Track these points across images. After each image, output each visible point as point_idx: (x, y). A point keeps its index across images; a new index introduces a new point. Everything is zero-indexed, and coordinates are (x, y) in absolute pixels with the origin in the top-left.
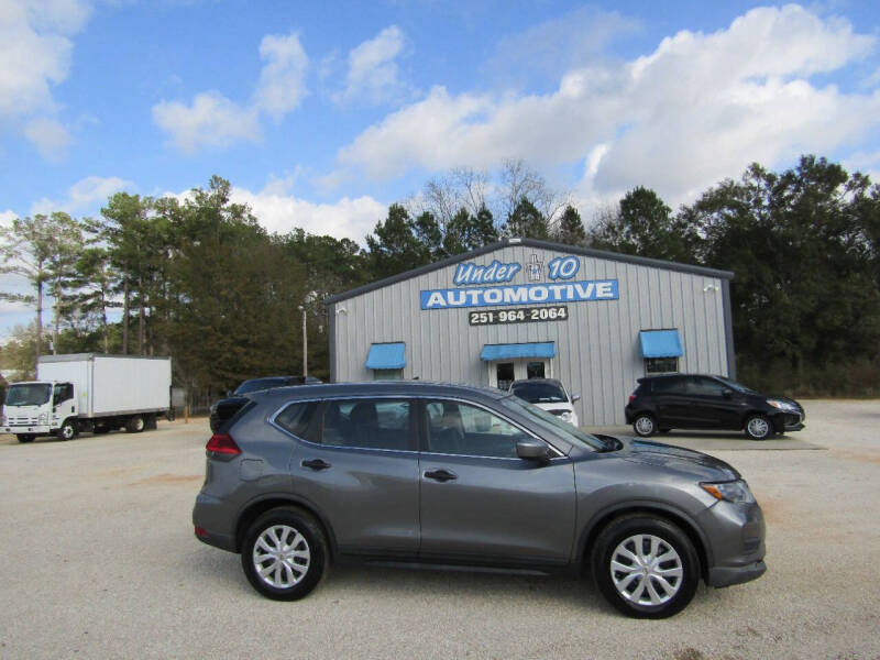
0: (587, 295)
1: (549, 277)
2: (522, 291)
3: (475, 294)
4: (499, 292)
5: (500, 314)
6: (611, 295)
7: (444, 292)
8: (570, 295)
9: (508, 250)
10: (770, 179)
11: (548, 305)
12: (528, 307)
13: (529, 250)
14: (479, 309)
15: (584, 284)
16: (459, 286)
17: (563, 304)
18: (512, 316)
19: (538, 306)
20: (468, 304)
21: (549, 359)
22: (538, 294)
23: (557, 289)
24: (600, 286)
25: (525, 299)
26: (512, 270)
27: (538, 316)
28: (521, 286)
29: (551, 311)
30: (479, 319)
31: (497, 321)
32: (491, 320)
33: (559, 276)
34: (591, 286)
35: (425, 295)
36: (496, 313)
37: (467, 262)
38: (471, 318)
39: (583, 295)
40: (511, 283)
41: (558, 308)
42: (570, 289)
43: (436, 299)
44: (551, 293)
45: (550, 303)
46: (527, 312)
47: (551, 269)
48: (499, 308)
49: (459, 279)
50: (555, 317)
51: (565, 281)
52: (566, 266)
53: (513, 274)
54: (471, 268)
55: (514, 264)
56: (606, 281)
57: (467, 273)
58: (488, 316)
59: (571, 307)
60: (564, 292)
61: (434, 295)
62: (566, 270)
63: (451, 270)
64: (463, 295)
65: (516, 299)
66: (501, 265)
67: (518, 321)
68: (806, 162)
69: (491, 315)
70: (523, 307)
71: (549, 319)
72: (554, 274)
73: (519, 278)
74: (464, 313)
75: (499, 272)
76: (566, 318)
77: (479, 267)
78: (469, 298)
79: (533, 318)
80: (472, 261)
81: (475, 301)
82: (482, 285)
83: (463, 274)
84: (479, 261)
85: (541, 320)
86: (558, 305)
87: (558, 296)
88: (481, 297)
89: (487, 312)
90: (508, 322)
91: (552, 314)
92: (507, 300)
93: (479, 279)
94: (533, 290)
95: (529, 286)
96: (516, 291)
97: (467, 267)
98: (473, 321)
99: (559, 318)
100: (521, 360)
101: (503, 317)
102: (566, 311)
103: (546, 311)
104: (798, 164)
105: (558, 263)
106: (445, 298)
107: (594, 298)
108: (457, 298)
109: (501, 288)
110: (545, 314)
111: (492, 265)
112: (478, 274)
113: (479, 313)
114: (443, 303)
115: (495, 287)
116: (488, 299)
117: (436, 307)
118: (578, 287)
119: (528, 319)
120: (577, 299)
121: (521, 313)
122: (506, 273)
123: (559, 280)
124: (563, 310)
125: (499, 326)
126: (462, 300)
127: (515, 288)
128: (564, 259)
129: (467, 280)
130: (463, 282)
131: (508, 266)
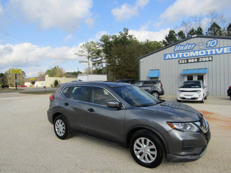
0: (220, 52)
1: (206, 47)
2: (197, 53)
3: (181, 54)
4: (188, 53)
5: (189, 60)
6: (230, 52)
7: (171, 54)
8: (214, 53)
9: (191, 39)
11: (205, 56)
12: (198, 57)
13: (199, 39)
14: (182, 59)
15: (219, 49)
16: (176, 52)
17: (211, 56)
18: (193, 61)
19: (202, 57)
20: (178, 57)
21: (205, 74)
22: (202, 53)
23: (209, 51)
24: (225, 49)
25: (197, 55)
26: (193, 46)
27: (202, 60)
28: (196, 51)
29: (206, 58)
30: (182, 62)
31: (187, 62)
32: (186, 62)
33: (210, 46)
34: (222, 49)
35: (165, 55)
36: (187, 60)
37: (178, 44)
38: (179, 62)
39: (218, 52)
40: (192, 50)
41: (209, 57)
42: (214, 50)
43: (169, 56)
44: (207, 52)
45: (206, 56)
46: (198, 59)
47: (207, 44)
48: (188, 58)
49: (176, 50)
50: (208, 60)
51: (212, 48)
53: (194, 47)
54: (180, 46)
55: (194, 44)
56: (228, 47)
57: (178, 48)
58: (185, 61)
59: (214, 56)
60: (211, 52)
61: (168, 55)
62: (213, 44)
63: (173, 47)
64: (177, 55)
65: (194, 55)
66: (189, 44)
67: (195, 62)
69: (186, 60)
70: (197, 57)
71: (205, 61)
72: (208, 46)
74: (178, 60)
75: (189, 47)
76: (212, 60)
77: (182, 46)
78: (179, 55)
79: (200, 61)
80: (180, 44)
81: (181, 56)
82: (183, 51)
83: (177, 48)
84: (182, 44)
85: (203, 61)
86: (209, 56)
87: (209, 53)
88: (183, 55)
89: (185, 59)
90: (191, 62)
91: (207, 59)
92: (191, 55)
94: (200, 52)
95: (199, 51)
96: (194, 53)
97: (178, 46)
98: (180, 63)
99: (209, 60)
100: (195, 74)
101: (190, 61)
102: (212, 58)
103: (204, 58)
105: (210, 42)
106: (171, 56)
107: (223, 53)
108: (175, 56)
109: (189, 52)
110: (204, 59)
111: (186, 45)
112: (182, 48)
113: (182, 60)
114: (171, 58)
115: (187, 52)
116: (185, 55)
117: (169, 59)
118: (217, 50)
119: (198, 61)
120: (216, 54)
121: (196, 59)
122: (191, 47)
123: (210, 48)
124: (211, 58)
125: (188, 64)
126: (177, 56)
127: (194, 51)
128: (211, 41)
129: (178, 50)
130: (177, 51)
131: (192, 44)
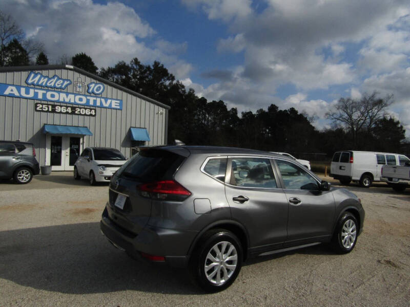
0: (107, 105)
1: (88, 92)
2: (71, 97)
3: (40, 94)
4: (56, 94)
5: (57, 108)
6: (119, 107)
7: (18, 88)
8: (98, 104)
9: (64, 71)
10: (141, 67)
11: (86, 107)
12: (74, 106)
13: (77, 75)
14: (43, 102)
15: (106, 99)
16: (30, 86)
17: (94, 107)
18: (63, 110)
19: (80, 106)
20: (35, 98)
21: (83, 136)
22: (81, 100)
23: (92, 100)
24: (114, 102)
25: (72, 101)
26: (66, 83)
27: (80, 112)
28: (71, 93)
30: (42, 108)
31: (54, 111)
32: (50, 110)
33: (93, 93)
34: (109, 101)
35: (3, 86)
36: (54, 106)
37: (37, 72)
38: (36, 107)
39: (105, 105)
40: (64, 91)
41: (91, 109)
42: (98, 100)
43: (12, 90)
44: (88, 101)
45: (87, 104)
46: (73, 109)
47: (89, 88)
48: (56, 104)
49: (30, 81)
51: (96, 95)
52: (98, 88)
53: (67, 86)
54: (39, 76)
55: (67, 80)
56: (117, 100)
57: (34, 79)
58: (48, 108)
59: (98, 110)
60: (95, 102)
61: (10, 88)
62: (97, 90)
63: (24, 74)
64: (32, 91)
65: (67, 100)
66: (59, 79)
67: (67, 113)
68: (156, 64)
69: (50, 107)
70: (71, 105)
71: (85, 115)
72: (90, 91)
73: (70, 89)
74: (31, 103)
75: (58, 83)
76: (95, 115)
77: (45, 77)
78: (36, 94)
79: (76, 112)
80: (40, 72)
81: (40, 96)
82: (47, 88)
83: (32, 79)
84: (45, 73)
85: (80, 114)
86: (91, 108)
87: (91, 103)
88: (44, 95)
89: (48, 105)
90: (61, 112)
91: (88, 112)
92: (61, 100)
93: (44, 84)
94: (78, 97)
95: (75, 95)
96: (67, 96)
97: (36, 75)
98: (38, 109)
99: (91, 115)
100: (66, 135)
101: (58, 109)
102: (95, 112)
103: (84, 110)
104: (153, 64)
105: (93, 85)
106: (19, 91)
107: (110, 108)
108: (27, 92)
109: (59, 92)
110: (83, 111)
111: (54, 77)
112: (43, 81)
113: (42, 104)
114: (17, 94)
115: (54, 91)
116: (49, 97)
117: (11, 96)
118: (103, 100)
119: (73, 113)
120: (101, 107)
121: (70, 109)
122: (62, 84)
123: (92, 95)
124: (93, 111)
126: (31, 94)
127: (67, 94)
128: (96, 84)
129: (35, 83)
130: (33, 84)
131: (64, 80)
